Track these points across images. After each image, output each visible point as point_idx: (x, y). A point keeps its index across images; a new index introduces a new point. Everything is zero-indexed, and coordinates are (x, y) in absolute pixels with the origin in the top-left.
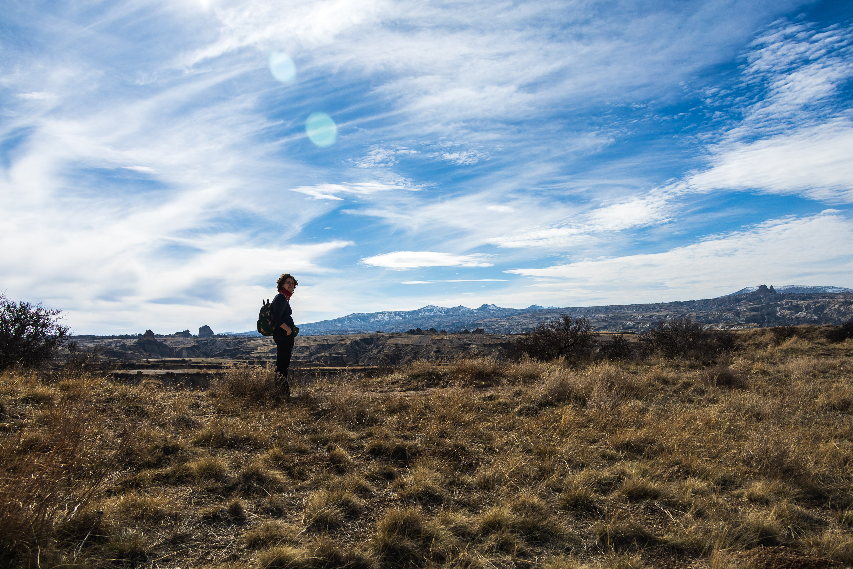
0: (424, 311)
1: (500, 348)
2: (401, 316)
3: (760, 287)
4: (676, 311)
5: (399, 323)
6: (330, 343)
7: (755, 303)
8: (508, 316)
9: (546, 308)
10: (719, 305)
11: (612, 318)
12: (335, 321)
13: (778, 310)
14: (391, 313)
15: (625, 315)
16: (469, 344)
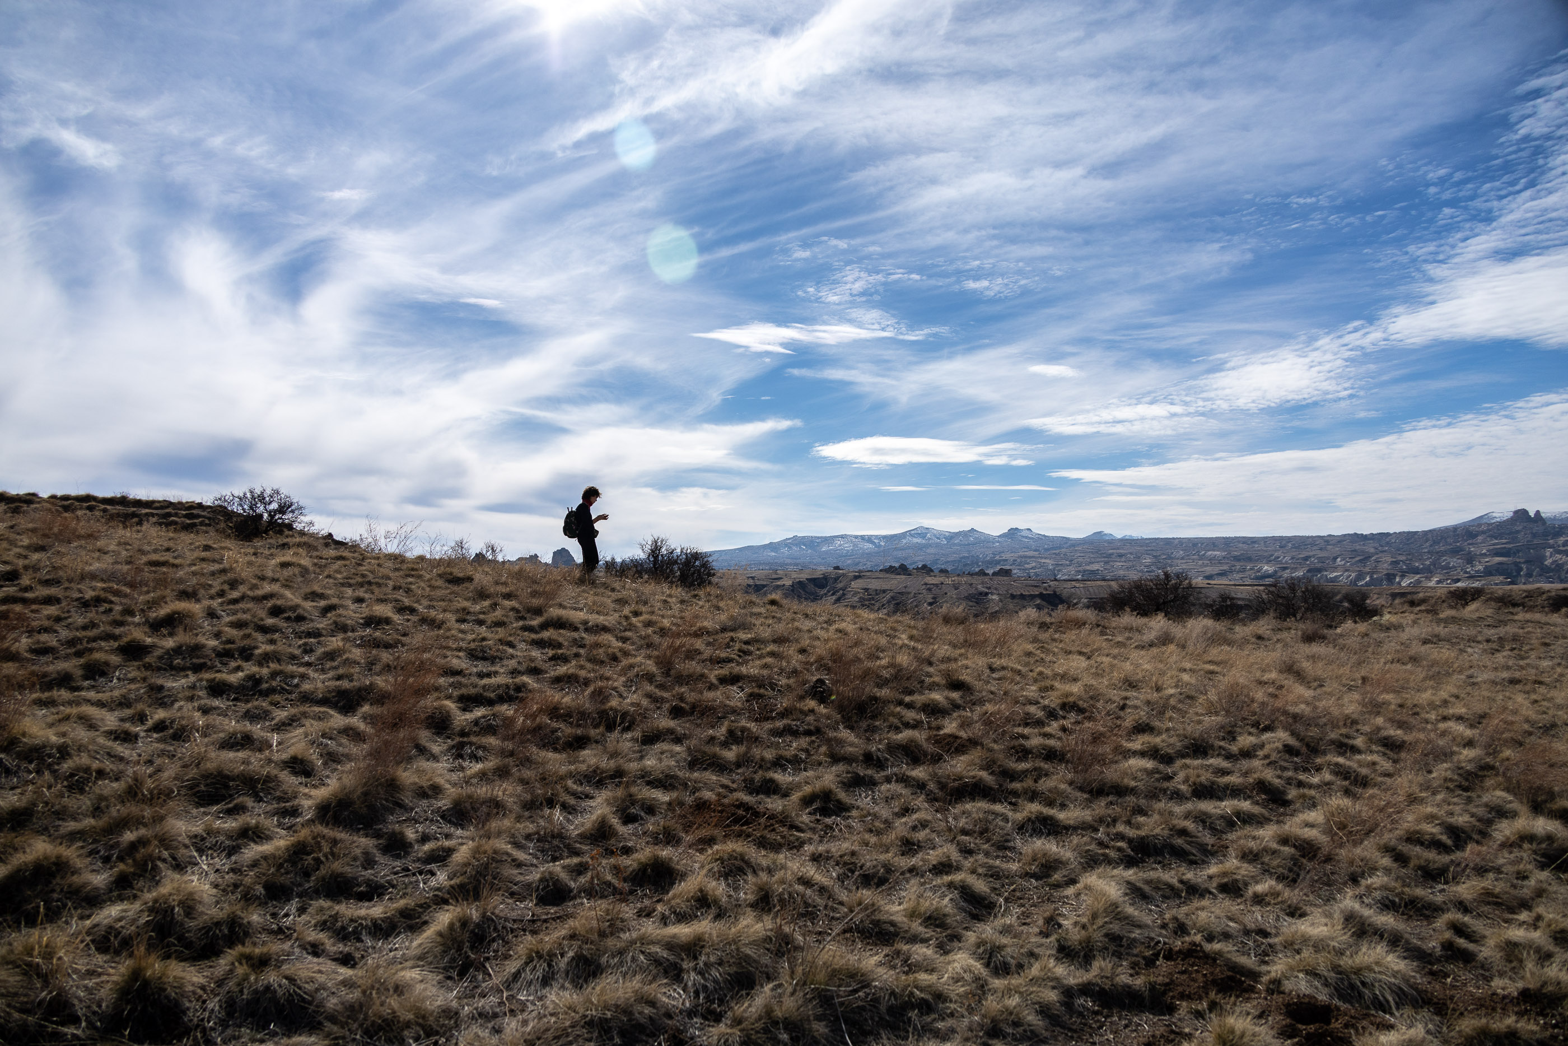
0: (912, 535)
1: (1038, 601)
2: (873, 543)
3: (1516, 512)
4: (1355, 551)
5: (869, 555)
6: (758, 583)
7: (1504, 541)
8: (1052, 548)
9: (1119, 537)
10: (1435, 542)
11: (1237, 559)
12: (765, 547)
13: (1548, 554)
14: (856, 537)
15: (1260, 553)
16: (987, 594)
